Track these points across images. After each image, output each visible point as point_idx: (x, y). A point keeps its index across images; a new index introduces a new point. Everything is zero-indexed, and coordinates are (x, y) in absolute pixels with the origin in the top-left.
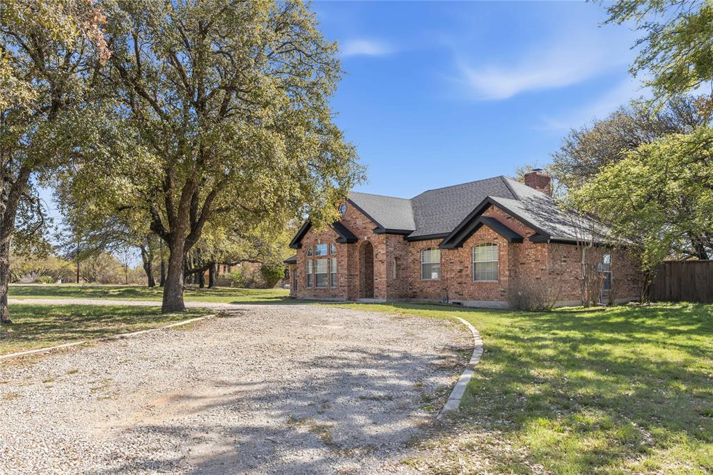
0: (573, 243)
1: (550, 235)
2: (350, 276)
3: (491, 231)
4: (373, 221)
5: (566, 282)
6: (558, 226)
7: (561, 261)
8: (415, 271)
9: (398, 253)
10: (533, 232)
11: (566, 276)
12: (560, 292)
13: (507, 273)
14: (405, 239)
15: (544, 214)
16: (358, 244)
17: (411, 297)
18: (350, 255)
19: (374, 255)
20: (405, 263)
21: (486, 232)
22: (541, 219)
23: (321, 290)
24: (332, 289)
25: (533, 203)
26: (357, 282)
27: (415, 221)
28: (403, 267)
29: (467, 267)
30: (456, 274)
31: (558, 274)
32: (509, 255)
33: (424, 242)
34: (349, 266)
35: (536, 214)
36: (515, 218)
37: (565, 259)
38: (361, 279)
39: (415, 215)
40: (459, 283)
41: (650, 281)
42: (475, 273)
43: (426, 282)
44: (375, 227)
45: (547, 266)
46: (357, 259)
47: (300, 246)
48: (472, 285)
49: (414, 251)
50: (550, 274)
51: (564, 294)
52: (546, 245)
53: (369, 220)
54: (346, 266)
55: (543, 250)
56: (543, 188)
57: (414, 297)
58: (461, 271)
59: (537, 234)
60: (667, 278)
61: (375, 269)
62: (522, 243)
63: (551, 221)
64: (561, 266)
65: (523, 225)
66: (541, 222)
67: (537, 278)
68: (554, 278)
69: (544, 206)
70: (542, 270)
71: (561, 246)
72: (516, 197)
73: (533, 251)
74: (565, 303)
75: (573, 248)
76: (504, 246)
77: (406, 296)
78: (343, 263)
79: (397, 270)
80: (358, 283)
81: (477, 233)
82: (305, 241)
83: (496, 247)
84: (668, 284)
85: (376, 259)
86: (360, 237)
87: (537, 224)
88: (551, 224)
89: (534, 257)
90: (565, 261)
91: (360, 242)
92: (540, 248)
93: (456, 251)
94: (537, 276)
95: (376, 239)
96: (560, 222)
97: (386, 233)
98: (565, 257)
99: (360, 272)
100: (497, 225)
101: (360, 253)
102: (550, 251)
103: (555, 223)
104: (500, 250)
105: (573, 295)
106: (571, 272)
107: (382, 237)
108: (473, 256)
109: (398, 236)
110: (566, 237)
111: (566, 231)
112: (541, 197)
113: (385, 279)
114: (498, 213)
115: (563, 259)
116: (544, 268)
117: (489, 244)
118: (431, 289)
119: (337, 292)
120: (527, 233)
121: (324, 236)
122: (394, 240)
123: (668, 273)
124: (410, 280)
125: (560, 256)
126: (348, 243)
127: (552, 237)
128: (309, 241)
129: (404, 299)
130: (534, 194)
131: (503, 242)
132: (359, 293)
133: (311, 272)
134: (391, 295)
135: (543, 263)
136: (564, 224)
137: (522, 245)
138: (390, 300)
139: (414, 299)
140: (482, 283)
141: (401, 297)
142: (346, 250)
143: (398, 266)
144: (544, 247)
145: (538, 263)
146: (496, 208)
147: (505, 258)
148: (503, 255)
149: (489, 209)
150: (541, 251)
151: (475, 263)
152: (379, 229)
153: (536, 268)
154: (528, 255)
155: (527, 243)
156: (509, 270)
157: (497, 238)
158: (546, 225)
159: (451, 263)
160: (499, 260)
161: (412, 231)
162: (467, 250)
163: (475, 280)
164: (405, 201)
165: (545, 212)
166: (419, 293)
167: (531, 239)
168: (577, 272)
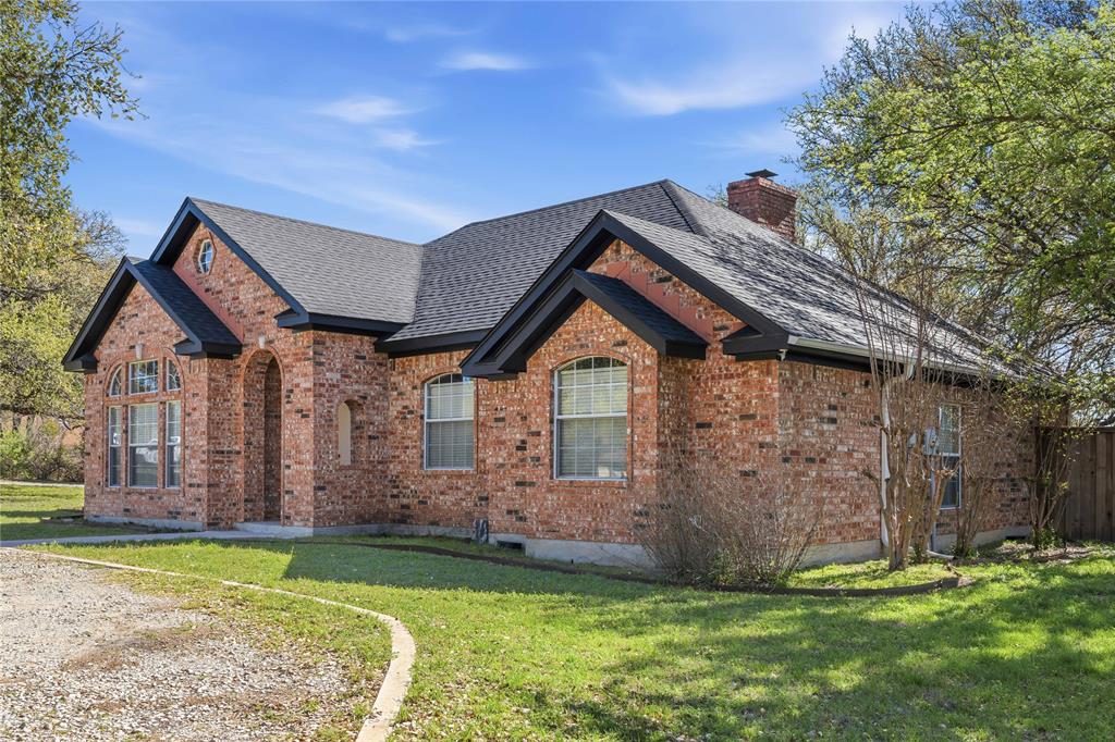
0: (857, 364)
1: (787, 333)
2: (218, 456)
3: (608, 318)
4: (280, 292)
5: (833, 484)
6: (813, 311)
7: (822, 420)
8: (408, 443)
9: (354, 389)
10: (734, 324)
11: (836, 468)
12: (818, 516)
13: (653, 453)
14: (378, 348)
15: (773, 276)
16: (242, 361)
17: (394, 521)
18: (216, 393)
19: (284, 393)
20: (378, 419)
21: (594, 325)
22: (764, 288)
23: (142, 494)
24: (169, 493)
25: (745, 248)
26: (237, 472)
27: (419, 299)
28: (371, 431)
29: (538, 434)
30: (510, 455)
31: (812, 460)
32: (660, 396)
33: (433, 357)
34: (214, 426)
35: (750, 274)
36: (682, 279)
37: (833, 414)
38: (250, 463)
39: (424, 282)
40: (518, 484)
41: (1065, 485)
42: (561, 453)
43: (436, 476)
44: (287, 307)
45: (780, 434)
46: (239, 407)
47: (91, 366)
48: (550, 490)
49: (405, 385)
50: (786, 460)
51: (827, 522)
52: (775, 366)
53: (269, 290)
54: (203, 426)
55: (767, 383)
56: (777, 224)
57: (403, 520)
58: (522, 447)
59: (748, 330)
60: (1100, 474)
61: (286, 434)
62: (703, 358)
63: (793, 296)
64: (822, 433)
65: (706, 301)
66: (762, 295)
67: (745, 474)
68: (798, 474)
69: (775, 261)
70: (762, 446)
71: (824, 373)
72: (692, 227)
73: (735, 386)
74: (832, 551)
75: (856, 378)
76: (646, 368)
77: (379, 517)
78: (196, 416)
79: (355, 440)
80: (239, 477)
81: (569, 327)
82: (105, 351)
83: (623, 372)
84: (1101, 490)
85: (288, 407)
86: (248, 339)
87: (748, 298)
88: (792, 304)
89: (738, 404)
90: (833, 421)
91: (248, 353)
92: (755, 374)
93: (511, 384)
94: (747, 467)
95: (289, 345)
96: (818, 303)
97: (317, 327)
98: (832, 407)
99: (248, 444)
100: (626, 300)
101: (248, 386)
102: (788, 385)
103: (804, 302)
104: (632, 381)
105: (855, 525)
106: (850, 454)
107: (306, 338)
108: (554, 397)
109: (356, 337)
110: (838, 344)
111: (838, 326)
112: (770, 241)
113: (311, 467)
114: (633, 264)
115: (826, 414)
116: (768, 439)
117: (602, 362)
118: (450, 498)
119: (179, 501)
120: (714, 324)
121: (152, 336)
122: (341, 349)
123: (1102, 461)
124: (394, 469)
125: (820, 401)
126: (211, 355)
127: (792, 340)
128: (114, 350)
129: (373, 528)
130: (750, 230)
131: (643, 354)
132: (242, 505)
133: (117, 443)
134: (332, 517)
135: (764, 424)
136: (831, 308)
137: (702, 365)
138: (324, 531)
139: (403, 526)
140: (580, 485)
141: (361, 519)
142: (204, 376)
143: (357, 427)
144: (768, 373)
145: (750, 424)
146: (626, 250)
147: (649, 406)
148: (644, 396)
149: (608, 252)
150: (761, 385)
151: (561, 422)
152: (294, 317)
153: (741, 441)
154: (720, 397)
155: (716, 360)
156: (659, 445)
157: (624, 343)
158: (777, 303)
159: (497, 420)
160: (631, 410)
161: (401, 326)
162: (538, 379)
163: (561, 473)
164: (405, 249)
165: (778, 274)
166: (417, 510)
167: (729, 346)
168: (868, 455)
